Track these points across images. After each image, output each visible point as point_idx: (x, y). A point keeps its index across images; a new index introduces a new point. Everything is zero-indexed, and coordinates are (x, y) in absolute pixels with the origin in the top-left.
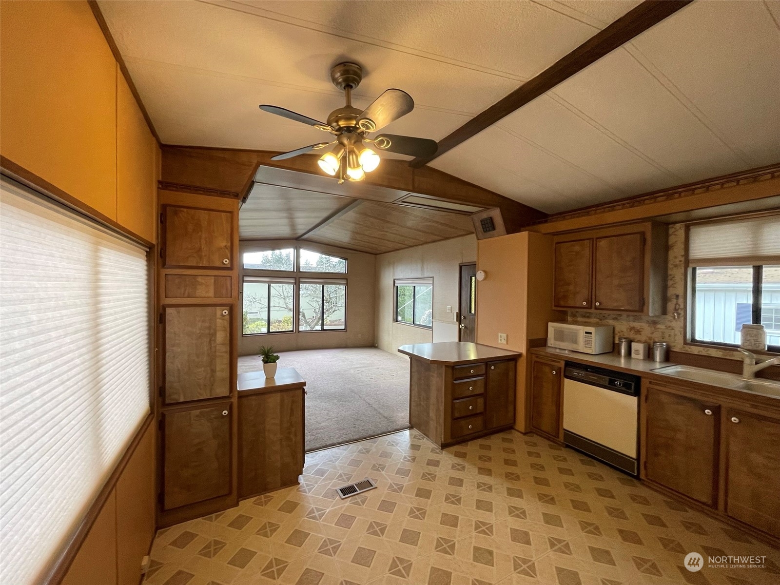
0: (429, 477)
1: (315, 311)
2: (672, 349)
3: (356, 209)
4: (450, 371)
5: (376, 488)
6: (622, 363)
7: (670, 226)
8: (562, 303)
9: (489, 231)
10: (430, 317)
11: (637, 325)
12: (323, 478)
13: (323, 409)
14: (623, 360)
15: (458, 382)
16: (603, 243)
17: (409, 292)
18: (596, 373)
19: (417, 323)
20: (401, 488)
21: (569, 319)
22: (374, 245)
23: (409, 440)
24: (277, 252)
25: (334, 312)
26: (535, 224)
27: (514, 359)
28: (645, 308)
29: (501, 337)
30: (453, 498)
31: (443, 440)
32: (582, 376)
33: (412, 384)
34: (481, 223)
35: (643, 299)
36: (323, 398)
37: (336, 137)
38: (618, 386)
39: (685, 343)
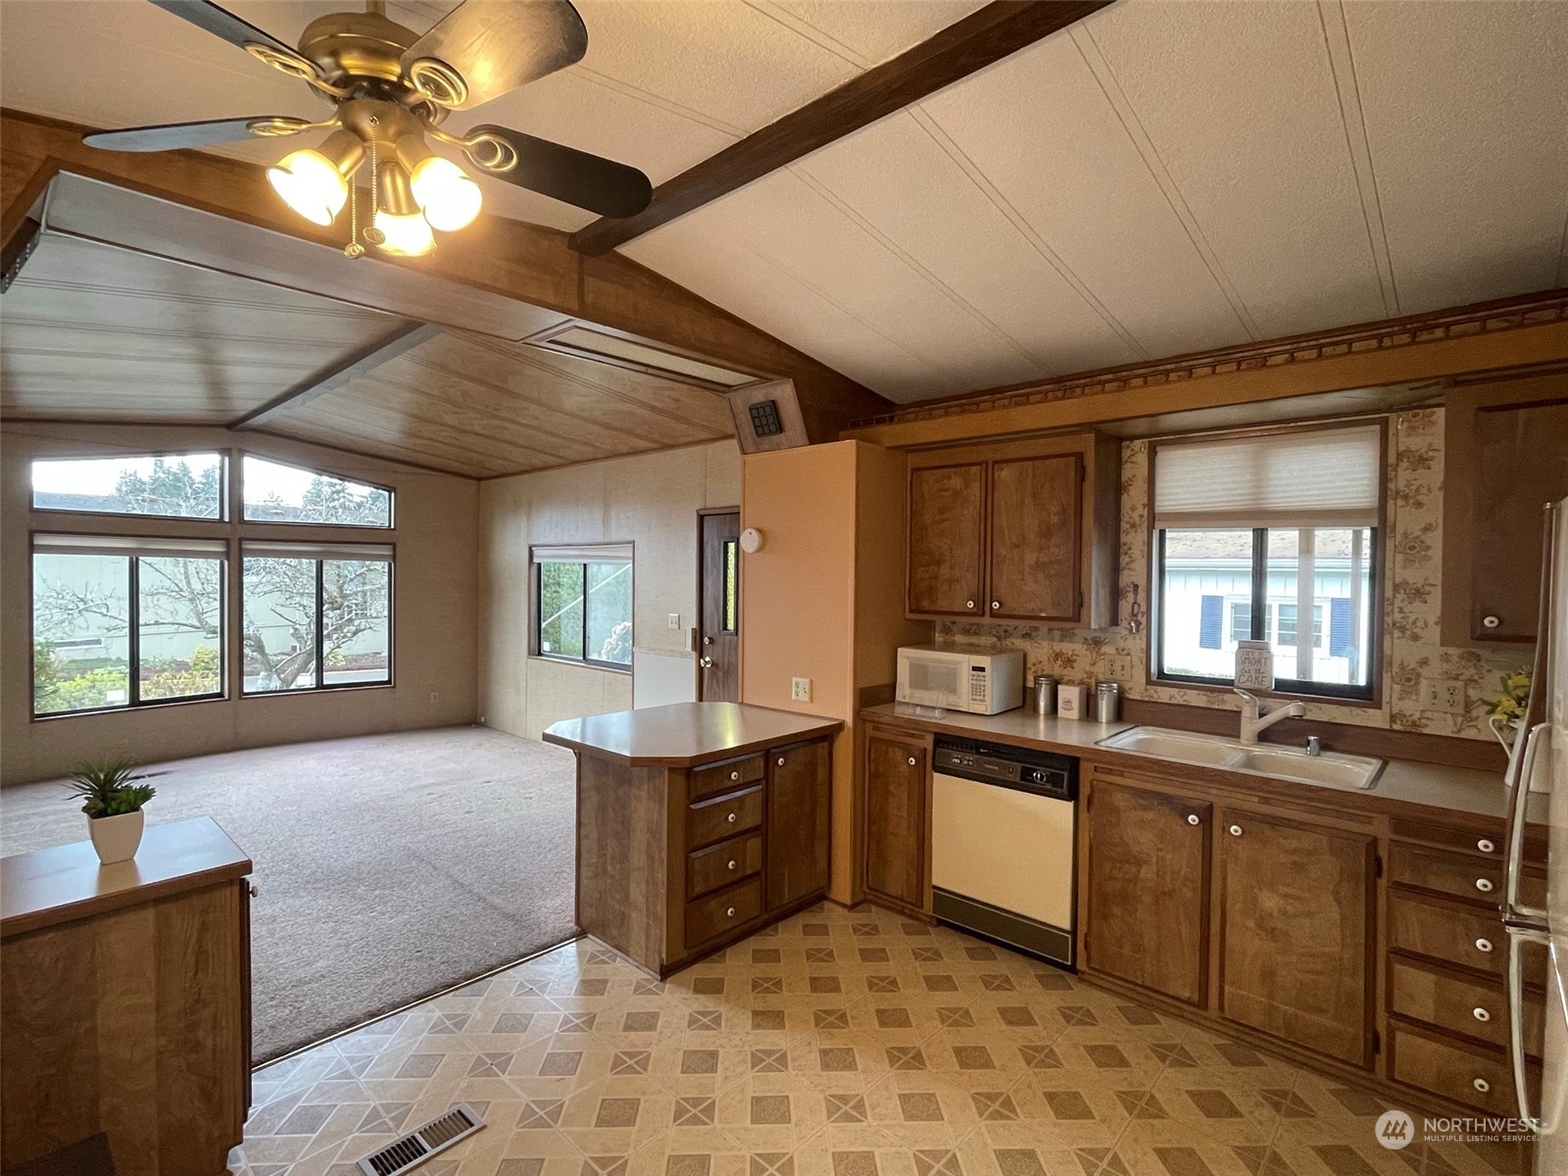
0: (632, 1063)
1: (296, 634)
2: (1127, 695)
3: (417, 351)
4: (680, 781)
5: (484, 1127)
6: (1040, 732)
7: (1123, 444)
8: (925, 604)
9: (771, 433)
10: (626, 641)
11: (1067, 648)
12: (315, 1136)
13: (318, 919)
14: (1042, 723)
15: (702, 805)
16: (1006, 474)
17: (571, 576)
18: (997, 757)
19: (593, 656)
20: (555, 1115)
21: (939, 638)
22: (471, 455)
23: (577, 969)
24: (172, 462)
25: (355, 633)
26: (868, 423)
27: (827, 736)
28: (1084, 612)
29: (797, 685)
30: (695, 1107)
31: (664, 956)
32: (968, 765)
33: (582, 820)
34: (751, 414)
35: (1081, 594)
36: (320, 885)
37: (335, 108)
38: (1038, 781)
39: (1149, 682)
